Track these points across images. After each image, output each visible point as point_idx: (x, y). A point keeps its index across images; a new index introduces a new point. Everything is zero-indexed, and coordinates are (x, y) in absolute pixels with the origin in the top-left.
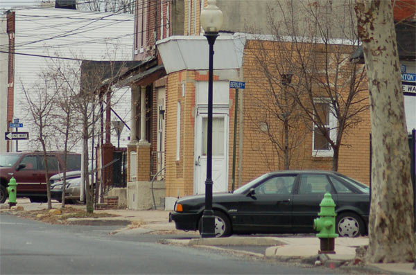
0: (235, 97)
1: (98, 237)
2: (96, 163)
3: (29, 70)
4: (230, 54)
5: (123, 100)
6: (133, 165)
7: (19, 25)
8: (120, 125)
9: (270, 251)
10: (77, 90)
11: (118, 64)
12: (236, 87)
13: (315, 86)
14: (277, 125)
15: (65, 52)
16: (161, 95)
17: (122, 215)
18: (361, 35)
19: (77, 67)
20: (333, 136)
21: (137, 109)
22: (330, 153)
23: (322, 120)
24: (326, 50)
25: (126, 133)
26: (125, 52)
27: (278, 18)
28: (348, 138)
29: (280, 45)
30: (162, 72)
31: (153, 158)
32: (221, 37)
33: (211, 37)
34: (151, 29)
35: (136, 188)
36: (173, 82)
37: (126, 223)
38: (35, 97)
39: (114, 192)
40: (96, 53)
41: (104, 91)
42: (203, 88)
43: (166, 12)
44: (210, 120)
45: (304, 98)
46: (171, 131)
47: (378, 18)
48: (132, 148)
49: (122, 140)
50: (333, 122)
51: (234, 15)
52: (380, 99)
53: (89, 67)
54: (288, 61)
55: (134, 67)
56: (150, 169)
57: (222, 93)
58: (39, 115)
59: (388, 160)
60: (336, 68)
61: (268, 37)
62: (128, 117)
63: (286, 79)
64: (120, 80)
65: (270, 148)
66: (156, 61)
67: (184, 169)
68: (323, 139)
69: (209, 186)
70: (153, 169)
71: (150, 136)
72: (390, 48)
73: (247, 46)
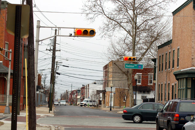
0: (114, 94)
1: (98, 110)
2: (98, 102)
3: (90, 91)
4: (114, 90)
5: (101, 95)
6: (102, 102)
7: (89, 86)
8: (101, 98)
9: (118, 112)
10: (96, 93)
11: (101, 91)
12: (114, 93)
13: (123, 94)
14: (119, 98)
15: (95, 89)
16: (106, 94)
17: (101, 108)
18: (129, 87)
19: (96, 91)
20: (126, 99)
21: (103, 96)
22: (125, 101)
23: (124, 97)
24: (125, 89)
25: (102, 99)
26: (102, 89)
27: (119, 85)
28: (127, 100)
29: (120, 89)
30: (106, 92)
31: (105, 101)
32: (112, 88)
33: (111, 88)
34: (105, 87)
35: (102, 105)
36: (107, 93)
37: (101, 109)
38: (91, 94)
39: (100, 105)
40: (98, 89)
41: (99, 94)
42: (110, 93)
43: (106, 85)
44: (111, 97)
45: (122, 95)
46: (107, 99)
47: (131, 85)
48: (102, 100)
49: (101, 99)
50: (126, 98)
51: (114, 85)
52: (131, 95)
53: (97, 91)
54: (120, 90)
55: (103, 91)
56: (104, 103)
57: (113, 94)
58: (91, 96)
59: (131, 102)
60: (126, 91)
61: (118, 88)
62: (102, 97)
63: (120, 93)
64: (101, 92)
65: (118, 101)
66: (105, 90)
67: (108, 103)
68: (124, 100)
69: (111, 105)
70: (105, 103)
71: (104, 99)
72: (132, 89)
73: (116, 89)
